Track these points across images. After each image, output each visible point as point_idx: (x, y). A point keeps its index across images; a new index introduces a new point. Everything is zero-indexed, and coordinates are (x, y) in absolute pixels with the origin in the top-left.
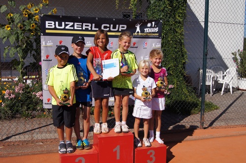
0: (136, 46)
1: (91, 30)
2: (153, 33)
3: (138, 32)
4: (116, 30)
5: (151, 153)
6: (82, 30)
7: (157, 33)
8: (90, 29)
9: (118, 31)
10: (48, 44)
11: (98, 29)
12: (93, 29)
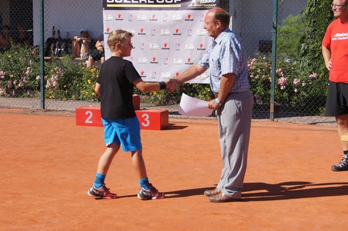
0: (191, 18)
1: (148, 3)
2: (210, 3)
3: (194, 4)
4: (171, 1)
5: (145, 117)
6: (139, 3)
7: (214, 3)
8: (146, 2)
9: (173, 3)
10: (109, 18)
11: (153, 2)
12: (149, 2)
